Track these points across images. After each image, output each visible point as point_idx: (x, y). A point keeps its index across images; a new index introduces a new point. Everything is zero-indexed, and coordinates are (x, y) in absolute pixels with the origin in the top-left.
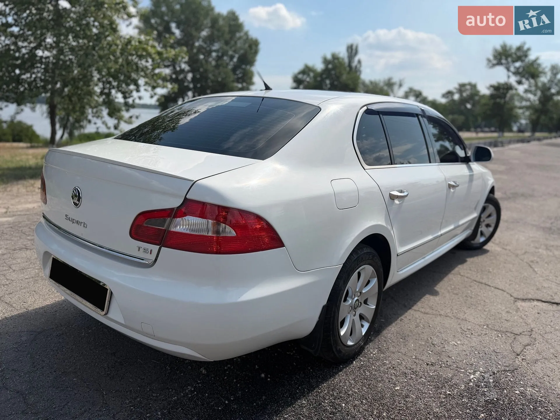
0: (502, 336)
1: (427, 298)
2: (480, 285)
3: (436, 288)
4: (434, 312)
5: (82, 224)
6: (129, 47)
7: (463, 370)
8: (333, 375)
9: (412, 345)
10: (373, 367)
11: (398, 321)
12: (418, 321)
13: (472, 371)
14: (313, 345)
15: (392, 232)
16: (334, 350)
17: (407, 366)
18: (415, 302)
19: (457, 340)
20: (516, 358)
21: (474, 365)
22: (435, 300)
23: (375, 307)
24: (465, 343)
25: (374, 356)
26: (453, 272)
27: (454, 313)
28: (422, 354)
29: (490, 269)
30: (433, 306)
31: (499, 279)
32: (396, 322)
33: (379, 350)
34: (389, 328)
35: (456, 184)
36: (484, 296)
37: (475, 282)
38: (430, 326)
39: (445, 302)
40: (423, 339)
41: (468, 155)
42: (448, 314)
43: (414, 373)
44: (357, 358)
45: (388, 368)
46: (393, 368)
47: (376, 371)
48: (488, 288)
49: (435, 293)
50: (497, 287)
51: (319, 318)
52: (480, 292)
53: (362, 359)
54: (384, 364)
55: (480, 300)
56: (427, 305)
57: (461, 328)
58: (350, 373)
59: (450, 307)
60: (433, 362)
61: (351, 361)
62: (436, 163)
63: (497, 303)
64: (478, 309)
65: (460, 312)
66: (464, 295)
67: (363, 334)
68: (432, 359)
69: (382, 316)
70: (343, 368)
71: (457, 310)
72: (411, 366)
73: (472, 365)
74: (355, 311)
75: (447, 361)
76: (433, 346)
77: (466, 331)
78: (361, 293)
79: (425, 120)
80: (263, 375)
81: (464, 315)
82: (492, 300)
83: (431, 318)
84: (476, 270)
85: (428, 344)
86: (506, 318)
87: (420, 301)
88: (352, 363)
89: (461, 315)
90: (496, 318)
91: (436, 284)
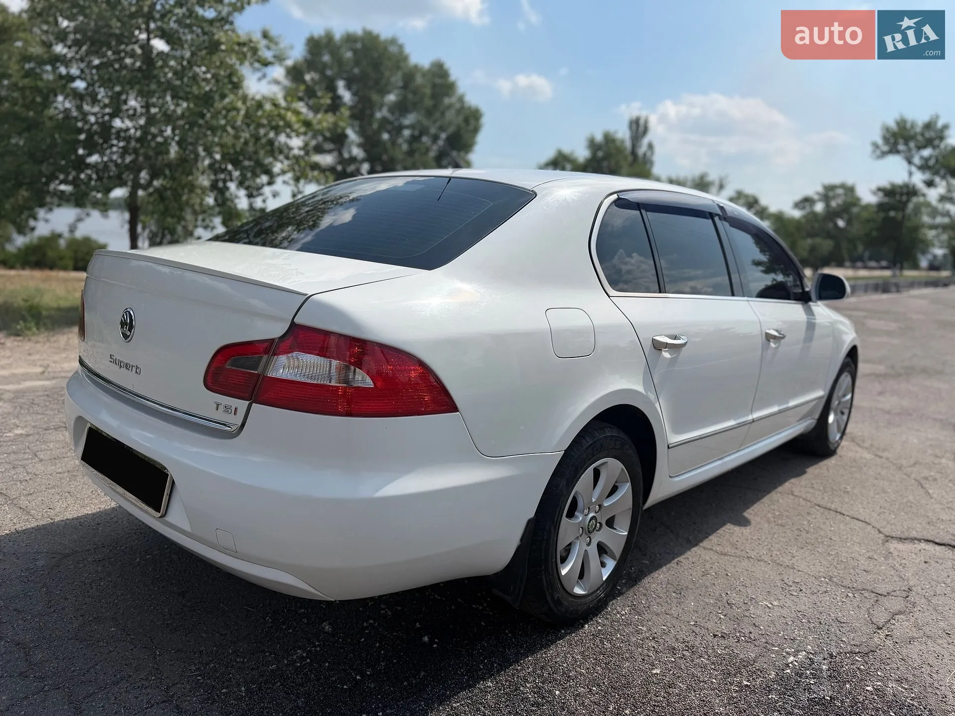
0: (854, 597)
1: (730, 529)
2: (827, 512)
3: (746, 514)
4: (739, 553)
5: (134, 369)
6: (260, 113)
7: (777, 648)
8: (547, 646)
9: (692, 604)
10: (619, 636)
11: (673, 564)
12: (708, 566)
13: (793, 650)
14: (512, 588)
15: (657, 405)
16: (549, 598)
17: (678, 637)
18: (707, 535)
19: (772, 599)
20: (875, 633)
21: (798, 641)
22: (742, 533)
23: (627, 533)
24: (787, 605)
25: (623, 617)
26: (780, 489)
27: (774, 555)
28: (707, 618)
29: (848, 487)
30: (737, 543)
31: (861, 503)
32: (668, 566)
33: (633, 609)
34: (655, 574)
35: (780, 334)
36: (831, 530)
37: (817, 508)
38: (727, 575)
39: (759, 537)
40: (712, 594)
41: (807, 289)
42: (763, 557)
43: (690, 648)
44: (592, 619)
45: (643, 638)
46: (654, 638)
47: (622, 642)
48: (839, 517)
49: (745, 523)
50: (856, 517)
51: (521, 540)
52: (825, 523)
53: (600, 621)
54: (639, 632)
55: (822, 536)
56: (728, 540)
57: (783, 581)
58: (576, 643)
59: (768, 545)
60: (725, 632)
61: (581, 623)
62: (744, 296)
63: (853, 543)
64: (818, 551)
65: (784, 555)
66: (796, 528)
67: (604, 579)
68: (723, 627)
69: (646, 555)
70: (566, 634)
71: (779, 550)
72: (685, 637)
73: (794, 640)
74: (590, 538)
75: (750, 633)
76: (729, 607)
77: (791, 586)
78: (600, 506)
79: (726, 224)
80: (426, 639)
81: (791, 560)
82: (845, 537)
83: (732, 562)
84: (821, 488)
85: (720, 604)
86: (866, 568)
87: (715, 534)
88: (583, 627)
89: (786, 560)
90: (848, 567)
91: (748, 508)
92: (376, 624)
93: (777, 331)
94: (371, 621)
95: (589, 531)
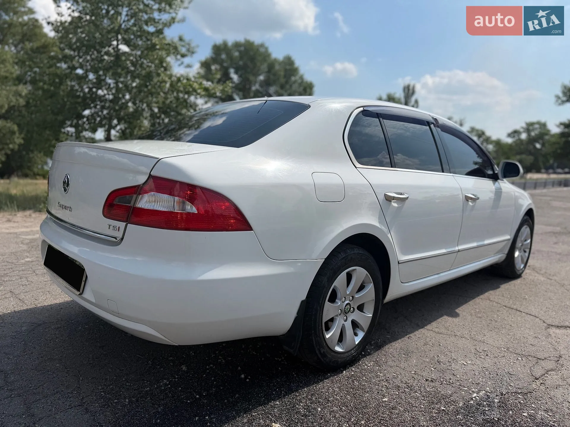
0: (522, 360)
1: (445, 319)
2: (510, 310)
3: (457, 311)
4: (449, 333)
5: (69, 209)
6: (179, 84)
7: (466, 389)
8: (317, 382)
9: (415, 361)
10: (364, 378)
11: (406, 338)
12: (428, 339)
13: (477, 390)
14: (293, 344)
15: (389, 236)
16: (317, 352)
17: (402, 380)
18: (430, 322)
19: (468, 359)
20: (533, 382)
21: (481, 385)
22: (453, 321)
23: (371, 315)
24: (477, 364)
25: (368, 368)
26: (482, 296)
27: (472, 335)
28: (423, 370)
29: (526, 296)
30: (449, 327)
31: (534, 306)
32: (402, 339)
33: (376, 363)
34: (393, 344)
35: (476, 197)
36: (512, 321)
37: (505, 308)
38: (440, 345)
39: (464, 324)
40: (429, 356)
42: (465, 335)
43: (410, 387)
44: (348, 368)
45: (380, 380)
46: (387, 380)
47: (366, 382)
48: (518, 313)
49: (457, 315)
50: (529, 313)
51: (298, 313)
52: (508, 316)
53: (354, 369)
54: (377, 376)
55: (505, 324)
56: (443, 325)
57: (476, 349)
58: (336, 381)
59: (469, 329)
60: (434, 378)
61: (341, 370)
62: (451, 173)
63: (525, 328)
64: (501, 333)
65: (479, 334)
66: (489, 319)
67: (356, 343)
68: (433, 375)
69: (389, 333)
70: (331, 376)
71: (476, 332)
72: (407, 381)
73: (478, 384)
74: (346, 316)
75: (450, 379)
76: (438, 364)
77: (481, 353)
78: (353, 297)
80: (243, 376)
81: (483, 337)
82: (520, 325)
83: (445, 338)
84: (509, 296)
85: (432, 362)
86: (532, 343)
87: (435, 322)
88: (342, 372)
89: (480, 338)
90: (520, 342)
91: (459, 307)
92: (214, 367)
93: (474, 195)
94: (212, 365)
95: (345, 312)
